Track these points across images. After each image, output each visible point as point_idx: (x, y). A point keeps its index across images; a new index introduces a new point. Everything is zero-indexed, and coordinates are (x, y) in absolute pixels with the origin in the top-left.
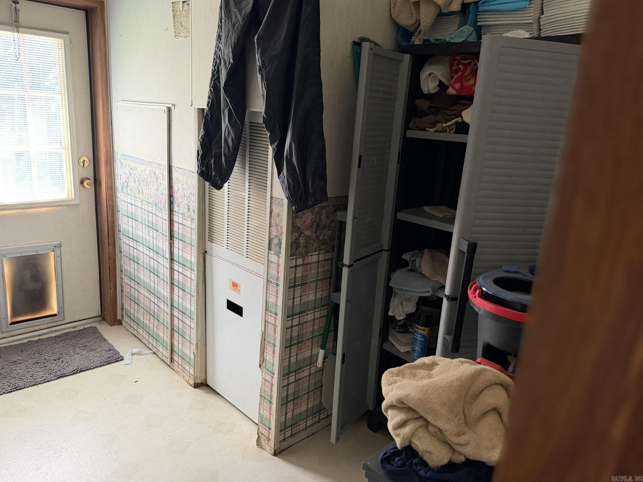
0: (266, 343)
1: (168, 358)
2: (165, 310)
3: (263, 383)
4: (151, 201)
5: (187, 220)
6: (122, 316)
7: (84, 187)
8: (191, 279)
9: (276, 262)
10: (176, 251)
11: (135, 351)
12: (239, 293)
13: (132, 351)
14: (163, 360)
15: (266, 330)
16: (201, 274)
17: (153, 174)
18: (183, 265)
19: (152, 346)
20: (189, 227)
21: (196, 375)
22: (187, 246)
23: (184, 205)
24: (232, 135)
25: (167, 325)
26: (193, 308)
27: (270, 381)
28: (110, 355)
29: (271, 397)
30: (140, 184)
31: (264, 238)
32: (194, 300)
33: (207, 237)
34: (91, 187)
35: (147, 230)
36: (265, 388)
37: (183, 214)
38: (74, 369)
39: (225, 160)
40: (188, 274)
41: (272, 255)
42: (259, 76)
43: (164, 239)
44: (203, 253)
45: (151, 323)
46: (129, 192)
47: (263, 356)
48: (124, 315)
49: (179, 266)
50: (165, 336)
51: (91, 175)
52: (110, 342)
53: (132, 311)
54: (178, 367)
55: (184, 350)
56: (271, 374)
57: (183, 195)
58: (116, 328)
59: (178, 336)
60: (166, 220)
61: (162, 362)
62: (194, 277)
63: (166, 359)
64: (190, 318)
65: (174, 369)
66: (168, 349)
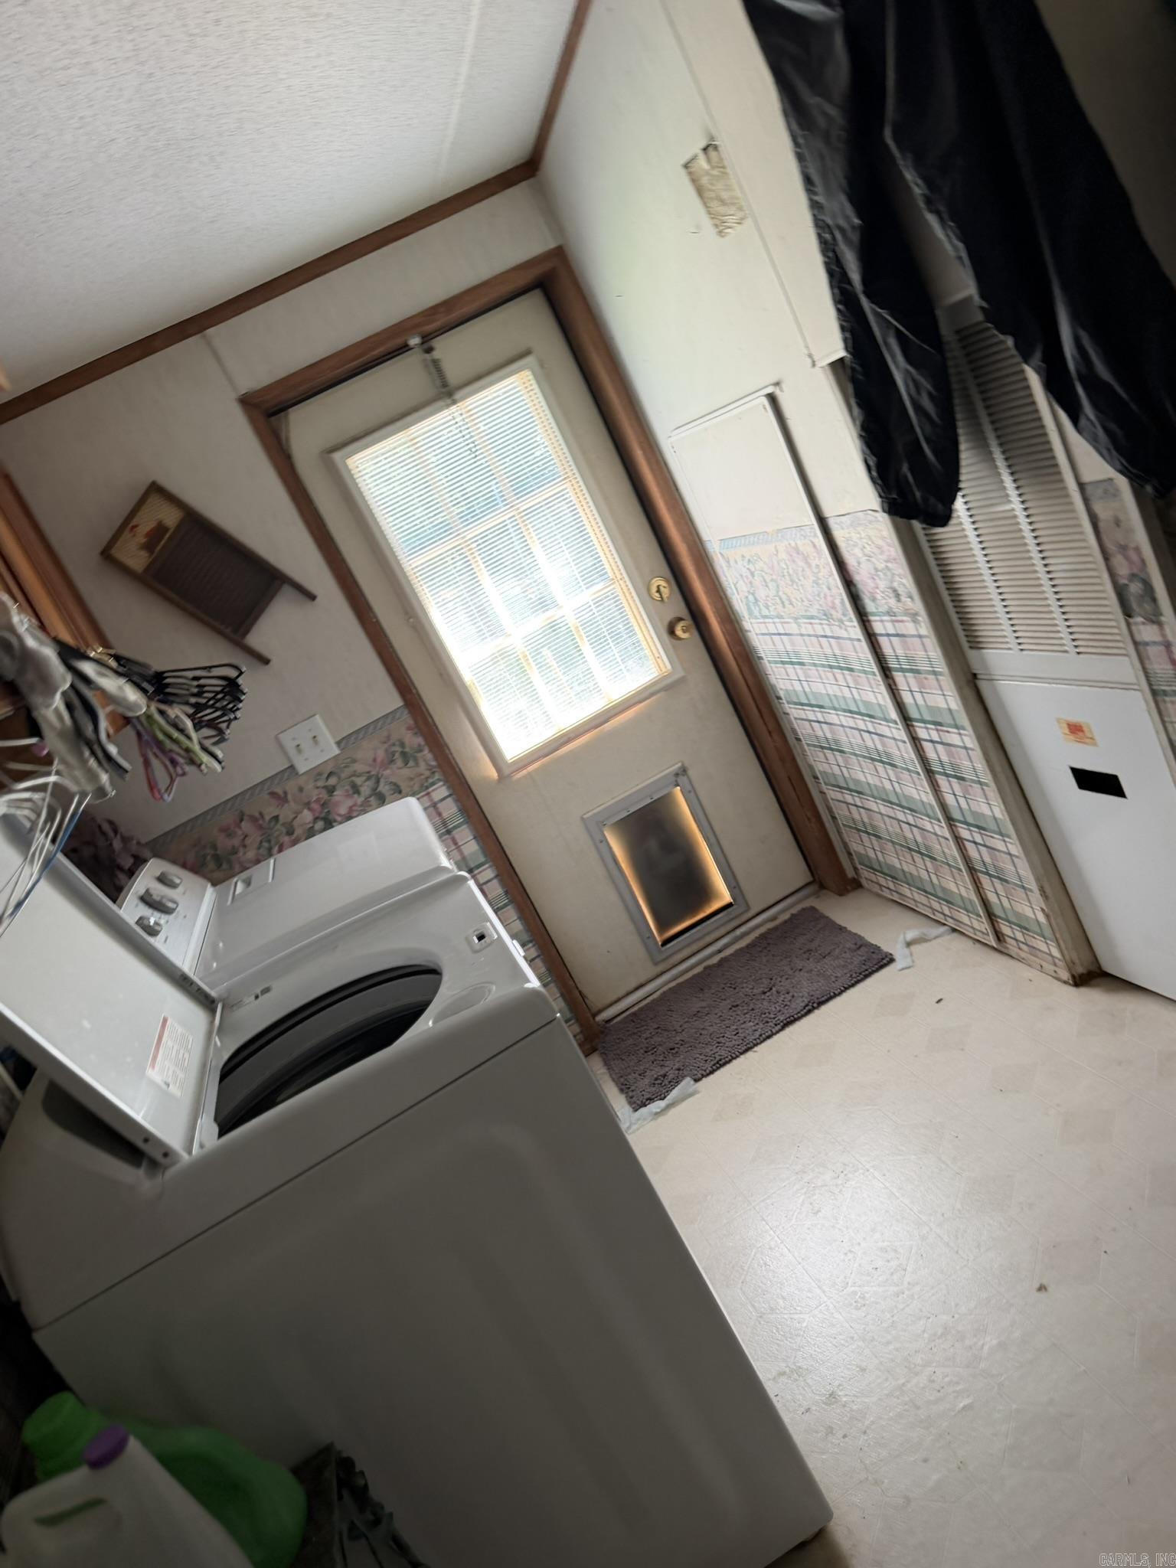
2: (939, 833)
4: (813, 612)
5: (902, 621)
6: (856, 869)
7: (679, 639)
8: (966, 748)
9: (1158, 639)
10: (907, 698)
11: (911, 935)
12: (1095, 744)
13: (905, 938)
14: (980, 942)
16: (985, 731)
17: (795, 555)
18: (936, 723)
19: (942, 916)
20: (913, 636)
21: (1067, 957)
22: (926, 678)
23: (883, 592)
25: (957, 863)
26: (999, 812)
28: (864, 958)
30: (778, 586)
32: (992, 792)
33: (963, 640)
34: (691, 634)
35: (830, 675)
37: (890, 613)
38: (806, 1001)
39: (933, 450)
40: (954, 738)
41: (1142, 627)
42: (933, 219)
43: (872, 682)
44: (968, 682)
45: (919, 868)
46: (765, 612)
48: (859, 867)
49: (926, 728)
50: (960, 886)
51: (680, 610)
52: (854, 931)
53: (871, 854)
54: (1020, 949)
55: (1017, 908)
57: (873, 572)
58: (853, 899)
59: (989, 881)
60: (859, 640)
61: (978, 945)
62: (970, 741)
63: (985, 937)
64: (1001, 834)
65: (1014, 956)
66: (982, 915)
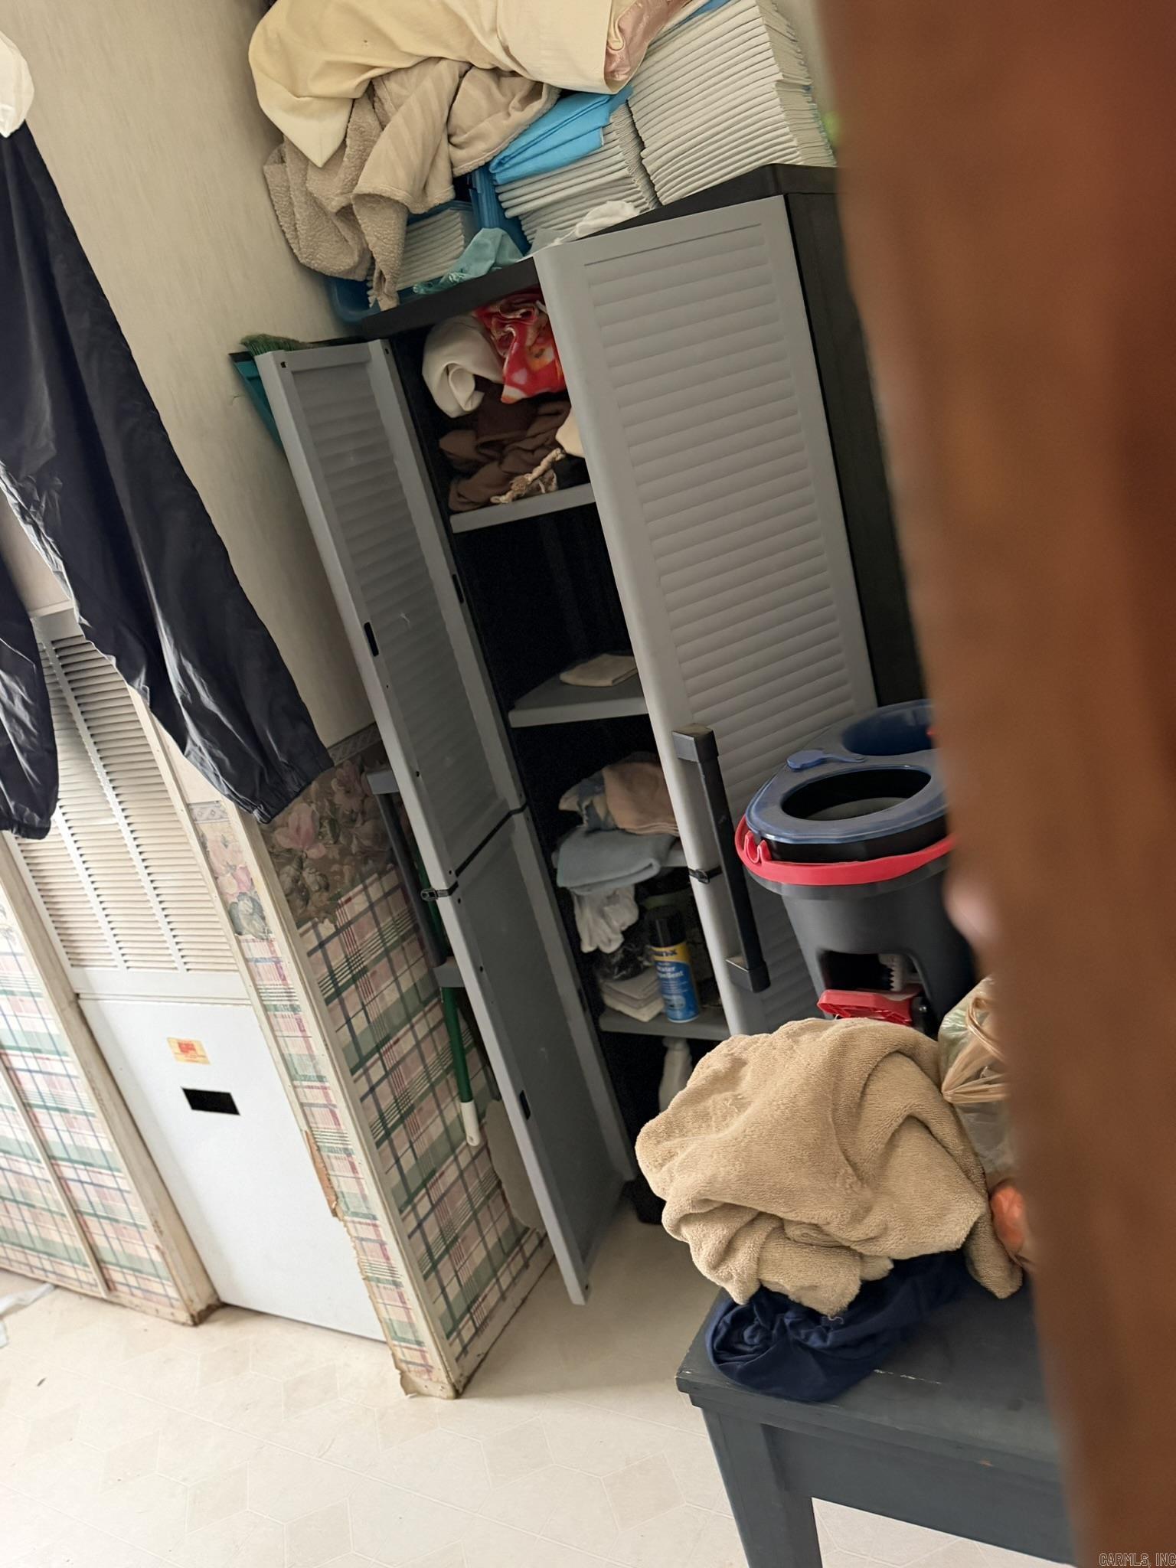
0: (324, 1154)
1: (96, 1286)
2: (38, 1174)
3: (358, 1246)
8: (69, 1076)
9: (268, 955)
11: (4, 1304)
12: (206, 1062)
14: (86, 1295)
15: (313, 1125)
16: (90, 1054)
18: (33, 1050)
19: (42, 1273)
20: (6, 954)
21: (185, 1296)
22: (22, 1001)
24: (19, 691)
25: (59, 1207)
26: (107, 1143)
27: (373, 1237)
29: (392, 1271)
31: (212, 908)
32: (99, 1122)
33: (64, 958)
36: (370, 1258)
39: (29, 761)
40: (55, 1066)
41: (251, 944)
42: (28, 531)
44: (70, 1003)
45: (14, 1220)
47: (332, 1188)
49: (23, 1056)
50: (67, 1236)
54: (132, 1295)
55: (129, 1250)
56: (368, 1221)
59: (97, 1223)
61: (85, 1300)
62: (74, 1067)
63: (94, 1288)
64: (110, 1169)
65: (127, 1304)
66: (89, 1263)
